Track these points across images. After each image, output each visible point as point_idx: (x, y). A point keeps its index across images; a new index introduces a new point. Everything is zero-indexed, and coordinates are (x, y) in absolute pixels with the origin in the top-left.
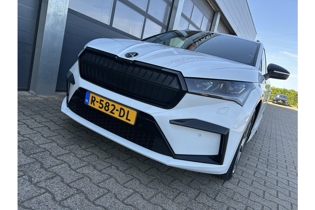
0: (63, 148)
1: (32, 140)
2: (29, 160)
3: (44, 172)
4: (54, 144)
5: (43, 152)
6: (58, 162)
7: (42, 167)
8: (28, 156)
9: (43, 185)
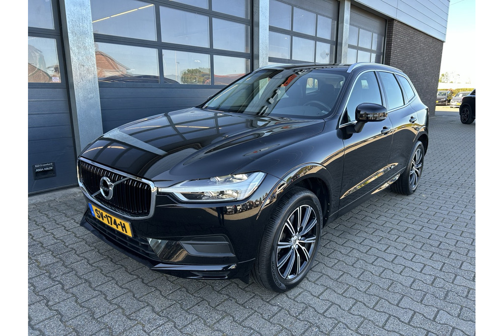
0: (89, 246)
1: (64, 242)
2: (55, 260)
3: (63, 268)
4: (84, 243)
5: (70, 251)
6: (79, 258)
7: (63, 265)
8: (55, 256)
9: (58, 279)
